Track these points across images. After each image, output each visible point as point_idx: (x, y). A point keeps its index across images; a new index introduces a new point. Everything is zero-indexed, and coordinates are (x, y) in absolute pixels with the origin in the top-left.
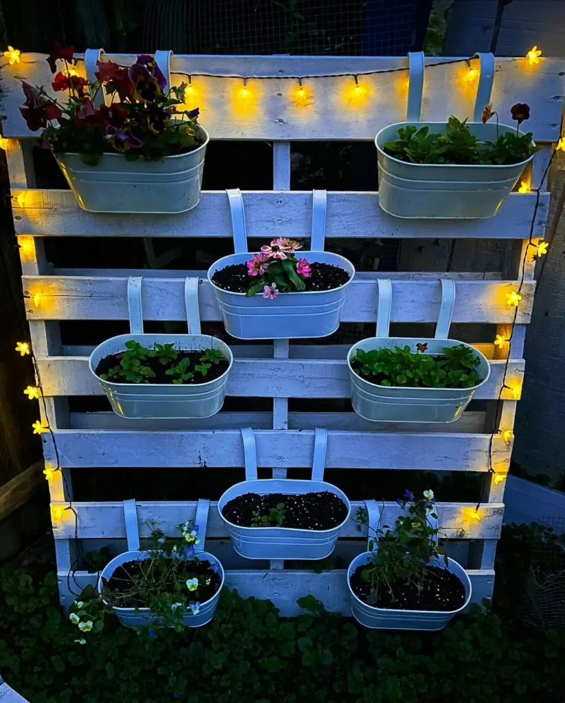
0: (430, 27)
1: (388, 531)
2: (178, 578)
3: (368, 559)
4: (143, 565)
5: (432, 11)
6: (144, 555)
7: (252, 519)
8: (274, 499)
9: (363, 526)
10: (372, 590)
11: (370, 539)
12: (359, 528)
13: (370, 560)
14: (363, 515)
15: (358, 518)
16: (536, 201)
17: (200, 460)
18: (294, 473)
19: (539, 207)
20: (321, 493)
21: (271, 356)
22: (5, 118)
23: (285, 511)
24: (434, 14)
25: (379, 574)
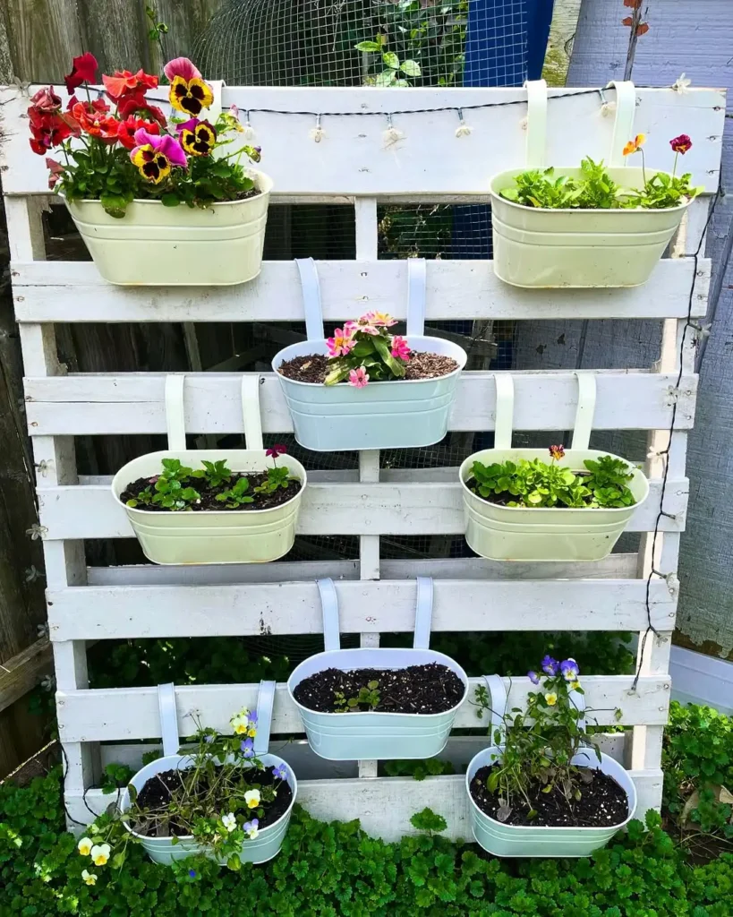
0: (547, 63)
1: (519, 716)
2: (232, 792)
3: (493, 757)
4: (184, 777)
5: (549, 44)
6: (186, 762)
7: (336, 703)
8: (364, 676)
9: (485, 711)
10: (501, 800)
11: (494, 729)
12: (479, 714)
13: (496, 759)
14: (483, 695)
15: (478, 700)
16: (694, 269)
17: (263, 624)
18: (389, 640)
19: (697, 277)
20: (427, 666)
21: (357, 480)
22: (6, 168)
23: (379, 692)
24: (551, 47)
25: (510, 778)
